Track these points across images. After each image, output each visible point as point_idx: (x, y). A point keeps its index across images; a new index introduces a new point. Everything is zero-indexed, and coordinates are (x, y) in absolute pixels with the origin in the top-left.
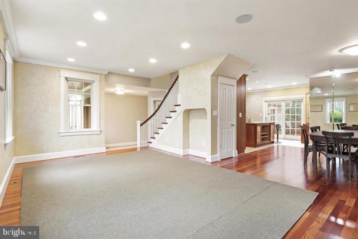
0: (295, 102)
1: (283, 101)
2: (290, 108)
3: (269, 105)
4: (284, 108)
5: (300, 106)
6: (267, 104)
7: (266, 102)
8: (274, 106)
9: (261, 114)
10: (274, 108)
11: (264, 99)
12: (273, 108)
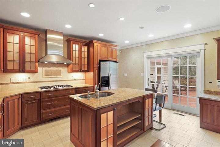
0: (186, 58)
1: (169, 56)
2: (179, 66)
3: (153, 63)
4: (170, 66)
5: (195, 63)
6: (149, 61)
7: (148, 58)
8: (158, 63)
9: (142, 74)
10: (159, 66)
11: (145, 54)
12: (157, 66)
